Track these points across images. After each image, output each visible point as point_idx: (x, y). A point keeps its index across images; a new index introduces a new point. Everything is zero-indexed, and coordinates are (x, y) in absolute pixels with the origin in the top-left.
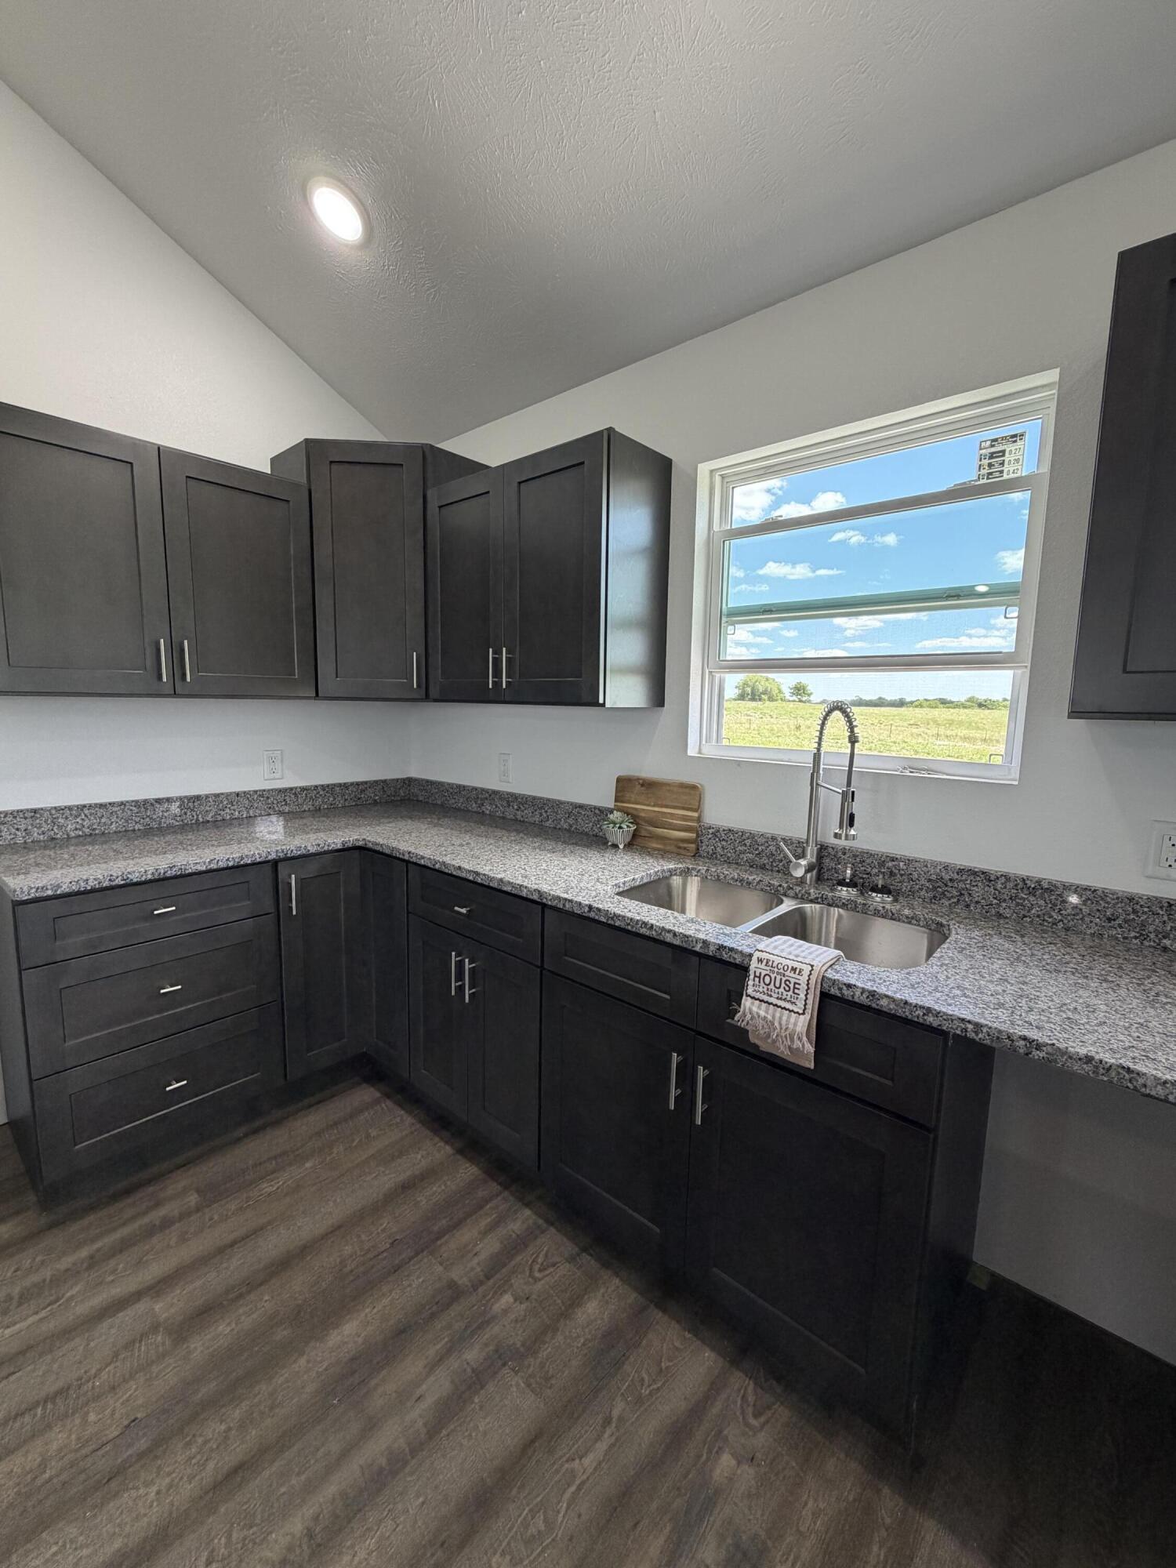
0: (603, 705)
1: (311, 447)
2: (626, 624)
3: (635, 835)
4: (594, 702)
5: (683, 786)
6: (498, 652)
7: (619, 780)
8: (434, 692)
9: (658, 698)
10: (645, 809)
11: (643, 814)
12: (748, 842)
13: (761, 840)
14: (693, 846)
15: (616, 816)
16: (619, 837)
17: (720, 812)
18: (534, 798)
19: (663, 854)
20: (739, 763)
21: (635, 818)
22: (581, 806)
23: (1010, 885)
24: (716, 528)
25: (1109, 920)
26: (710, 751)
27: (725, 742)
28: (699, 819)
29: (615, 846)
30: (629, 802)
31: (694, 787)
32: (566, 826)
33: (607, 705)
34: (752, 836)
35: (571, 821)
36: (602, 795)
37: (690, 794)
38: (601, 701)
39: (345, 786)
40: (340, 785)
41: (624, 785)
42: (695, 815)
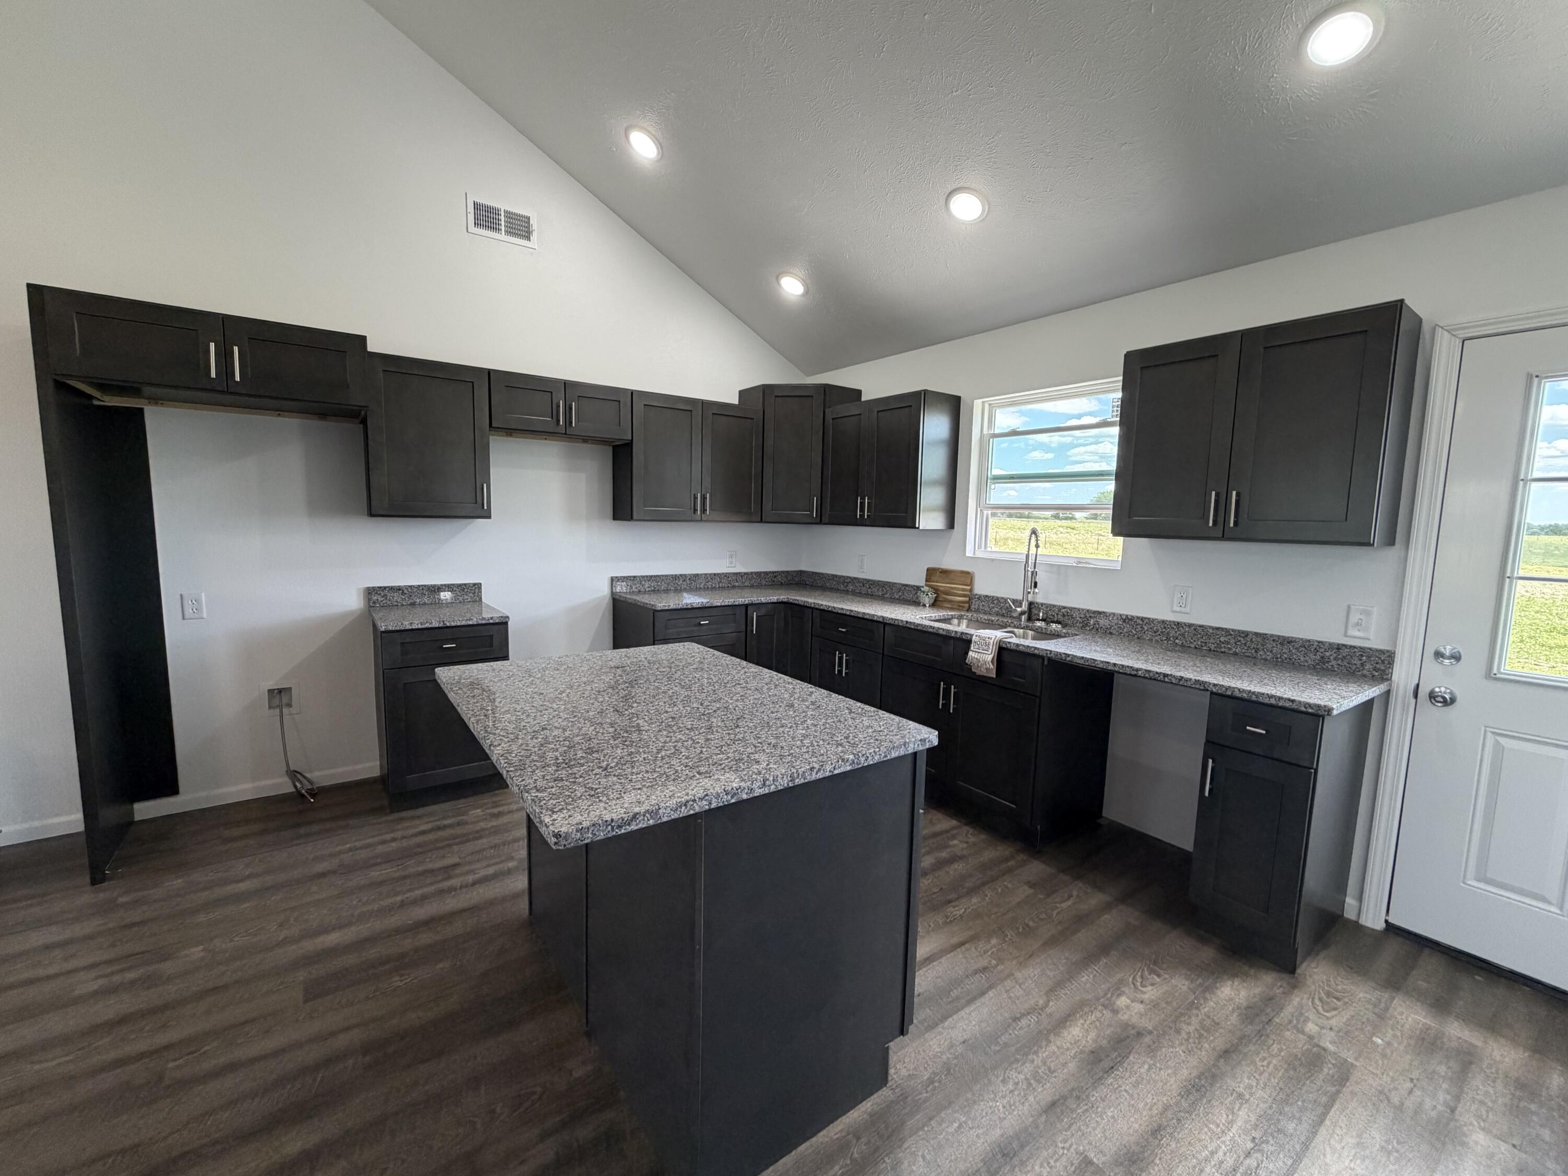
0: (918, 528)
1: (766, 390)
2: (934, 483)
3: (936, 600)
4: (914, 527)
5: (962, 572)
6: (863, 499)
7: (928, 570)
8: (825, 519)
9: (951, 524)
10: (942, 585)
11: (941, 589)
12: (995, 602)
13: (1002, 601)
14: (967, 605)
15: (926, 589)
16: (927, 600)
17: (982, 587)
18: (879, 581)
19: (952, 609)
20: (993, 560)
21: (936, 590)
22: (906, 585)
23: (1115, 618)
24: (985, 432)
25: (1155, 632)
26: (979, 554)
27: (989, 549)
28: (971, 590)
29: (924, 605)
30: (933, 582)
31: (968, 573)
32: (897, 597)
33: (921, 528)
34: (998, 598)
35: (900, 594)
36: (917, 578)
37: (967, 577)
38: (917, 526)
39: (766, 573)
40: (764, 572)
41: (931, 572)
42: (969, 588)
